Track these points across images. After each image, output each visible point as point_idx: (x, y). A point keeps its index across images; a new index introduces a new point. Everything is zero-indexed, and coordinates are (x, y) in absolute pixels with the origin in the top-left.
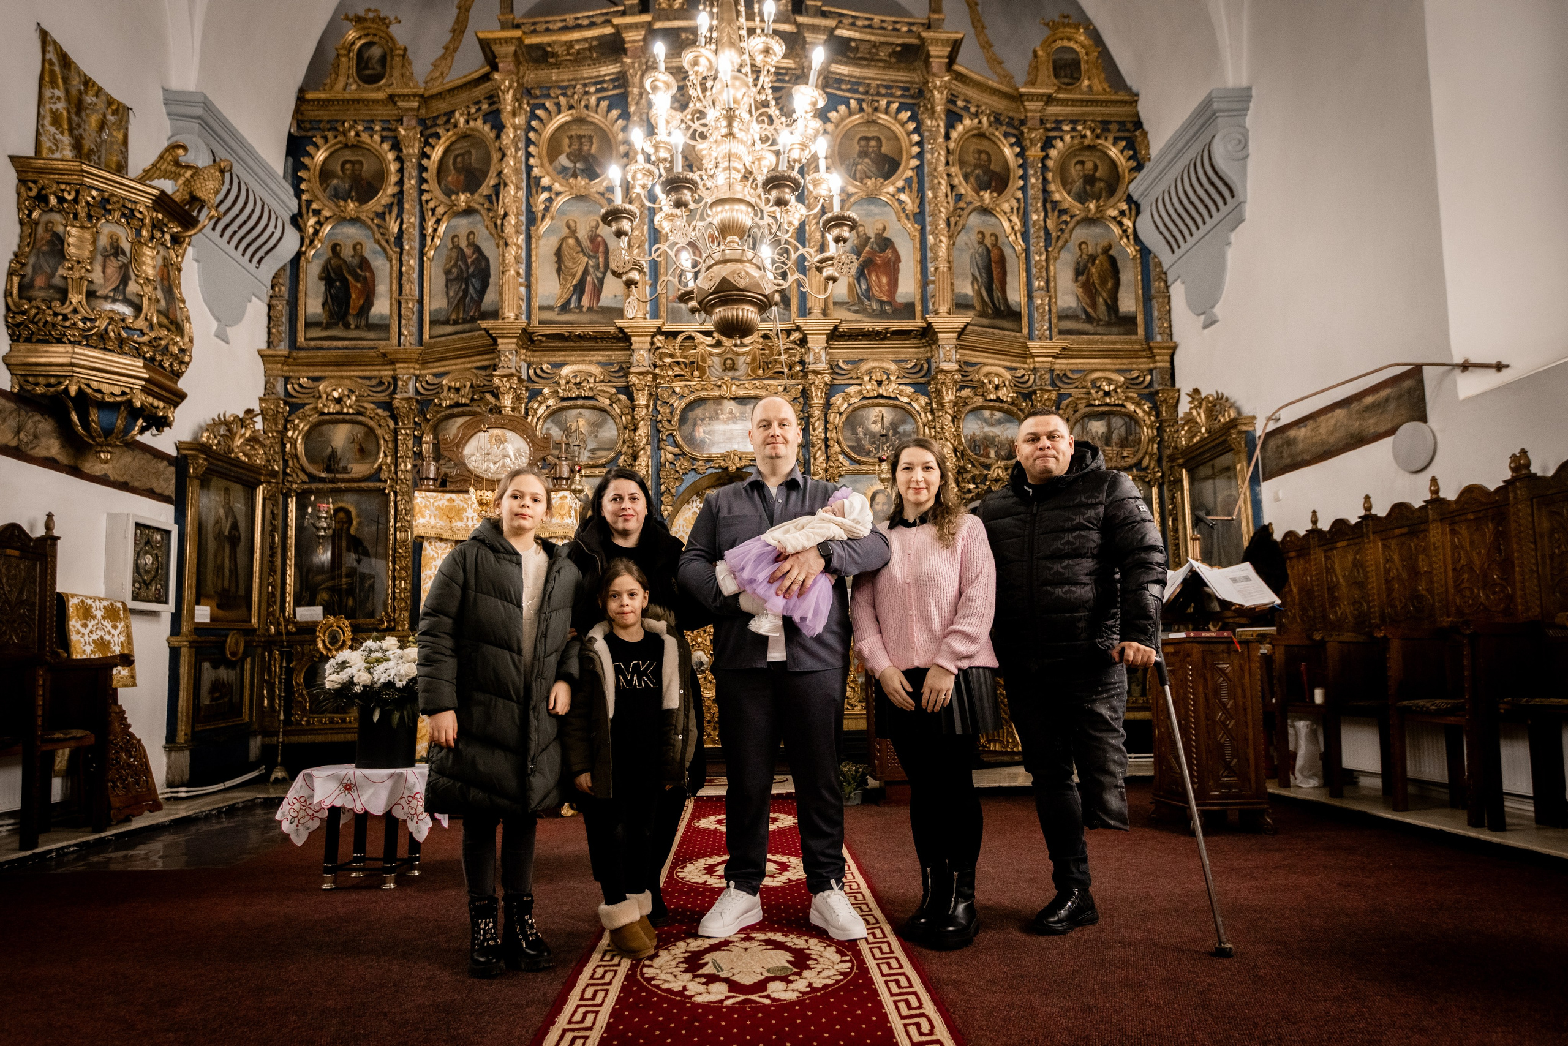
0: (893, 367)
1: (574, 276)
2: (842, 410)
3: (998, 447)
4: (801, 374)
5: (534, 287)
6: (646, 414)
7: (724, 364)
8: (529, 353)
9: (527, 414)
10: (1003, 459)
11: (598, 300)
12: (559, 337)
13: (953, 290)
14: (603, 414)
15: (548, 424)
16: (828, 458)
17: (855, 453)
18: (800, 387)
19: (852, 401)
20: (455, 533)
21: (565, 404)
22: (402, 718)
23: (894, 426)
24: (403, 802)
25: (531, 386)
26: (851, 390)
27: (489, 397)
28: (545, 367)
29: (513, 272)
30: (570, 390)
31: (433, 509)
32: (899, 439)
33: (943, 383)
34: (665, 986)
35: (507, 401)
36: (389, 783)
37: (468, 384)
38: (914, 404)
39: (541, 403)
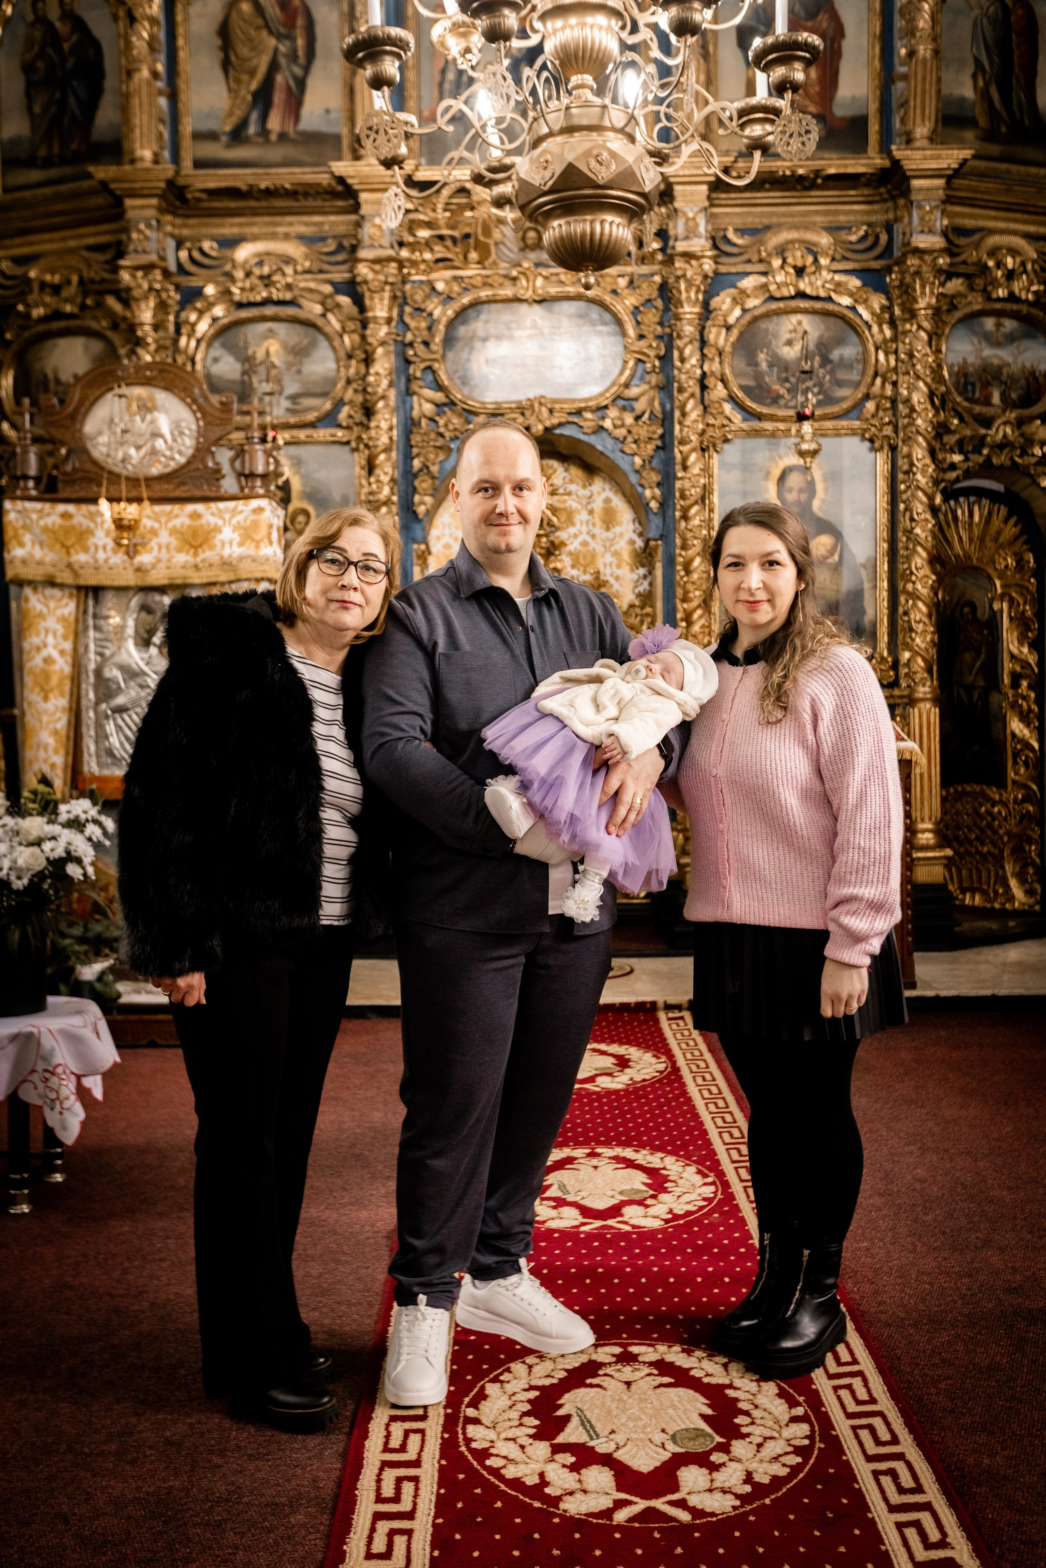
0: (825, 240)
1: (252, 73)
2: (731, 320)
3: (1007, 384)
4: (660, 257)
5: (183, 97)
6: (388, 334)
7: (524, 239)
8: (179, 221)
9: (178, 332)
10: (1015, 406)
11: (297, 119)
12: (233, 193)
13: (939, 91)
14: (311, 331)
15: (217, 351)
16: (705, 408)
17: (753, 399)
18: (657, 279)
19: (751, 303)
20: (75, 574)
21: (244, 314)
22: (24, 936)
23: (823, 349)
24: (35, 1078)
25: (182, 280)
26: (748, 283)
27: (111, 302)
28: (206, 245)
29: (145, 73)
30: (252, 289)
31: (37, 531)
32: (832, 372)
33: (918, 273)
34: (510, 1472)
35: (146, 314)
36: (11, 1050)
37: (75, 279)
38: (861, 310)
39: (201, 313)
